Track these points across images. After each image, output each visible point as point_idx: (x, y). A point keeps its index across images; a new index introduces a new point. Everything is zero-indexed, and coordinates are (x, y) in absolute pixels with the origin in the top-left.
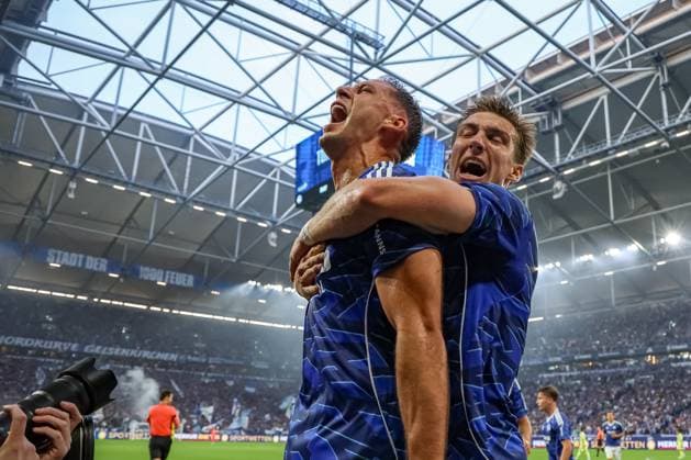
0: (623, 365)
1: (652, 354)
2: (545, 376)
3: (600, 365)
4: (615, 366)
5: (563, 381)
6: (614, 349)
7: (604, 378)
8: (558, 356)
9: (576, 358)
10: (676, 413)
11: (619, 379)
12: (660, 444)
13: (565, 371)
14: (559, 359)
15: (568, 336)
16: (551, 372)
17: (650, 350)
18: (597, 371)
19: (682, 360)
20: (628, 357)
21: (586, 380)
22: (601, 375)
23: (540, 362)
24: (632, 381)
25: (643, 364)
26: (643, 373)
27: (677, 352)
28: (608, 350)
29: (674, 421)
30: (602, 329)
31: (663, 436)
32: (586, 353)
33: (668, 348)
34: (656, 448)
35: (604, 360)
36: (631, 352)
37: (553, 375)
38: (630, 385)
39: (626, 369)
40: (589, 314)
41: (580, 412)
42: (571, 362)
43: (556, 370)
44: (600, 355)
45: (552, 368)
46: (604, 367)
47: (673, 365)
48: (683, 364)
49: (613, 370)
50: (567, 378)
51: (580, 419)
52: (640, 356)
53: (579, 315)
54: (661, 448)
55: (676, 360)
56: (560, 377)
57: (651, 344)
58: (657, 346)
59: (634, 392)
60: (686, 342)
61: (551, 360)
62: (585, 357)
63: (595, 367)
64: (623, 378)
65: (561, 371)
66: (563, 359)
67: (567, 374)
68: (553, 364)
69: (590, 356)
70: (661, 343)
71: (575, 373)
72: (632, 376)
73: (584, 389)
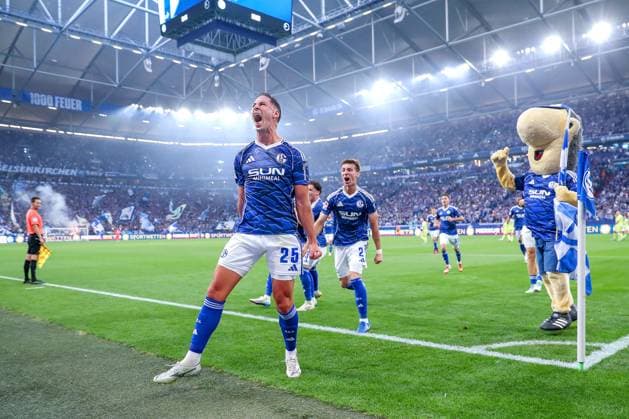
0: (453, 168)
1: (477, 159)
2: (389, 178)
3: (434, 168)
4: (447, 170)
5: (404, 182)
6: (446, 155)
7: (437, 178)
8: (398, 162)
9: (415, 163)
10: (493, 206)
11: (449, 180)
12: (478, 230)
13: (406, 174)
14: (400, 164)
15: (408, 145)
16: (394, 175)
17: (476, 155)
18: (432, 174)
20: (459, 161)
21: (423, 181)
22: (434, 177)
23: (385, 168)
24: (460, 181)
25: (470, 167)
26: (469, 174)
28: (441, 156)
29: (491, 212)
30: (437, 137)
31: (481, 224)
32: (423, 159)
34: (475, 234)
35: (437, 164)
36: (461, 157)
37: (396, 177)
38: (458, 185)
39: (456, 172)
40: (427, 126)
41: (416, 207)
42: (411, 167)
43: (398, 173)
44: (434, 160)
45: (395, 172)
46: (437, 171)
49: (445, 173)
50: (406, 180)
51: (414, 213)
52: (467, 160)
53: (419, 127)
54: (478, 234)
56: (401, 179)
57: (478, 151)
58: (482, 152)
59: (462, 190)
61: (395, 165)
62: (423, 162)
63: (430, 170)
64: (453, 178)
65: (402, 174)
66: (404, 164)
67: (407, 177)
68: (396, 168)
69: (426, 161)
70: (486, 149)
71: (414, 176)
72: (460, 177)
73: (420, 188)
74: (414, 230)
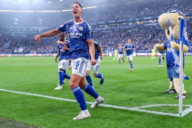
0: (127, 25)
1: (138, 21)
2: (98, 29)
3: (118, 25)
4: (124, 25)
5: (104, 31)
6: (124, 19)
7: (120, 29)
8: (101, 21)
9: (109, 22)
10: (145, 43)
12: (138, 54)
13: (105, 27)
14: (103, 23)
15: (106, 14)
16: (99, 27)
17: (137, 19)
18: (117, 27)
19: (149, 23)
20: (129, 22)
21: (113, 31)
22: (118, 29)
23: (96, 24)
24: (130, 31)
25: (135, 24)
26: (134, 28)
27: (148, 20)
28: (122, 19)
29: (144, 46)
30: (120, 10)
31: (139, 51)
32: (113, 20)
33: (144, 18)
34: (136, 56)
35: (120, 23)
36: (130, 20)
37: (100, 29)
38: (129, 33)
39: (128, 26)
40: (115, 5)
41: (110, 43)
42: (108, 24)
43: (101, 27)
44: (118, 21)
45: (100, 26)
46: (120, 26)
47: (146, 25)
48: (149, 25)
49: (123, 27)
50: (105, 30)
51: (109, 45)
52: (133, 21)
53: (111, 5)
54: (138, 56)
55: (147, 23)
56: (103, 29)
57: (138, 17)
58: (140, 18)
59: (131, 35)
60: (151, 16)
61: (100, 23)
62: (113, 22)
63: (116, 26)
64: (126, 30)
65: (103, 27)
66: (104, 22)
67: (106, 29)
68: (101, 25)
69: (115, 21)
70: (142, 17)
71: (109, 28)
72: (130, 29)
73: (112, 34)
74: (109, 54)
